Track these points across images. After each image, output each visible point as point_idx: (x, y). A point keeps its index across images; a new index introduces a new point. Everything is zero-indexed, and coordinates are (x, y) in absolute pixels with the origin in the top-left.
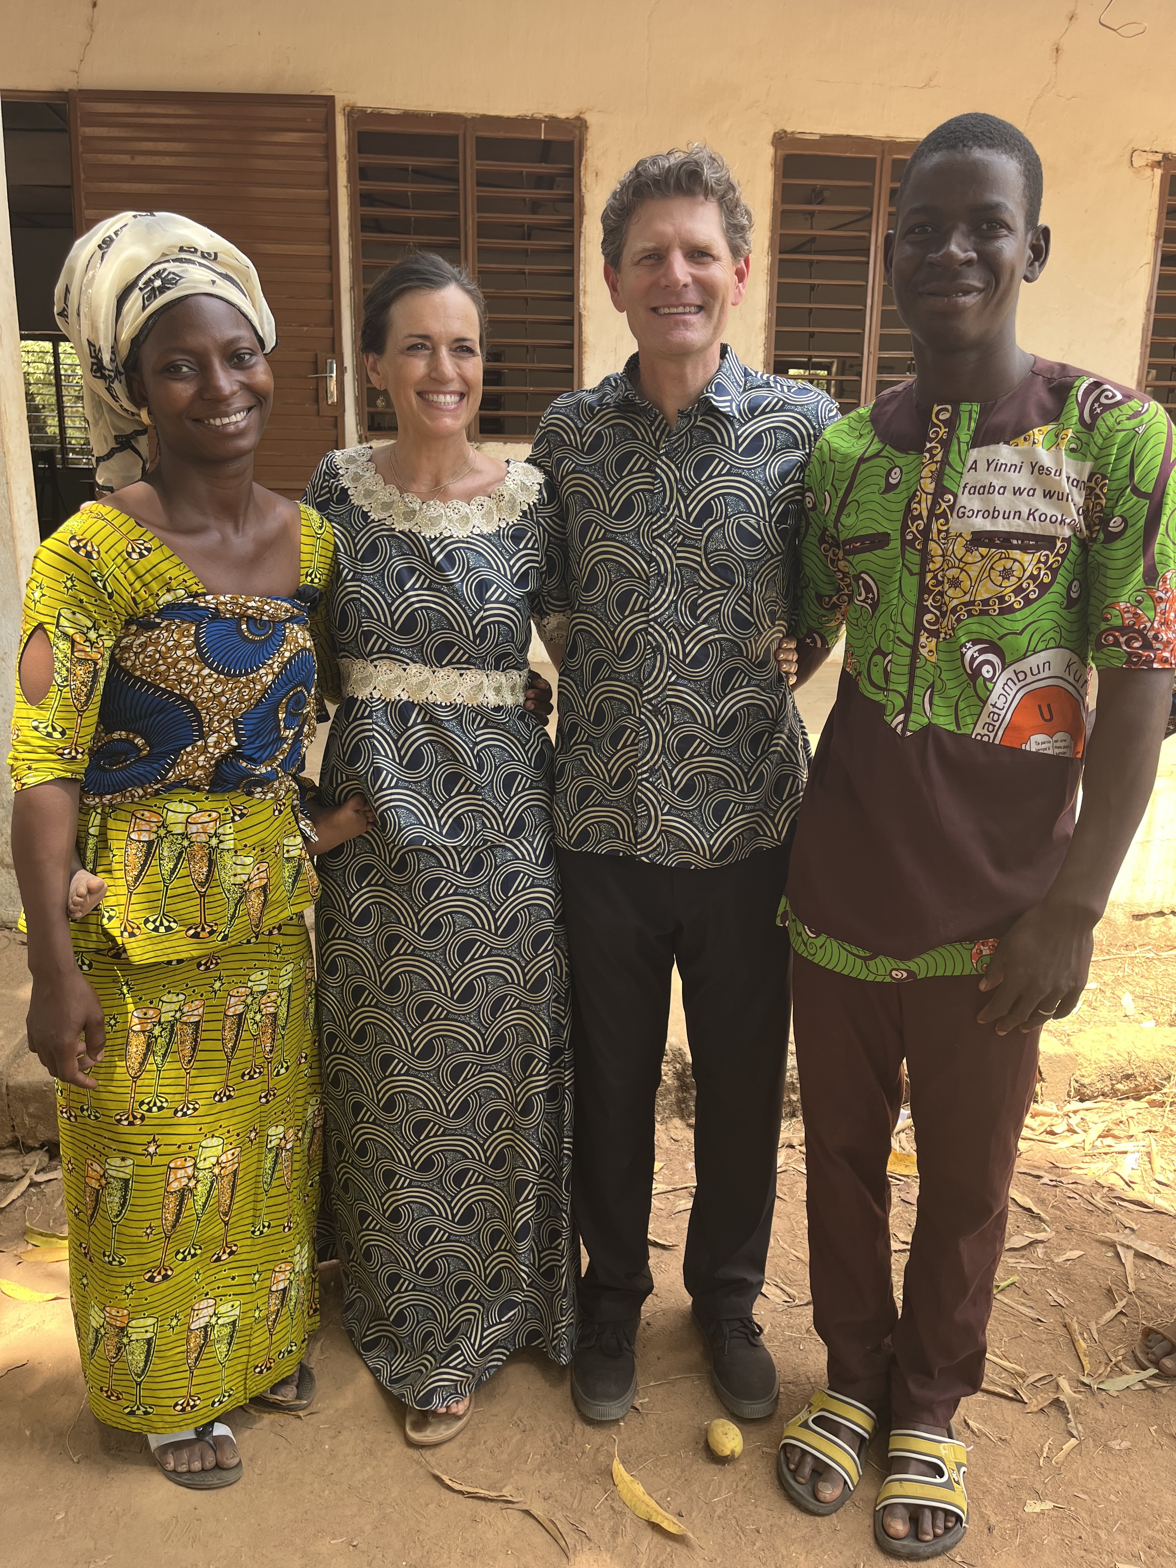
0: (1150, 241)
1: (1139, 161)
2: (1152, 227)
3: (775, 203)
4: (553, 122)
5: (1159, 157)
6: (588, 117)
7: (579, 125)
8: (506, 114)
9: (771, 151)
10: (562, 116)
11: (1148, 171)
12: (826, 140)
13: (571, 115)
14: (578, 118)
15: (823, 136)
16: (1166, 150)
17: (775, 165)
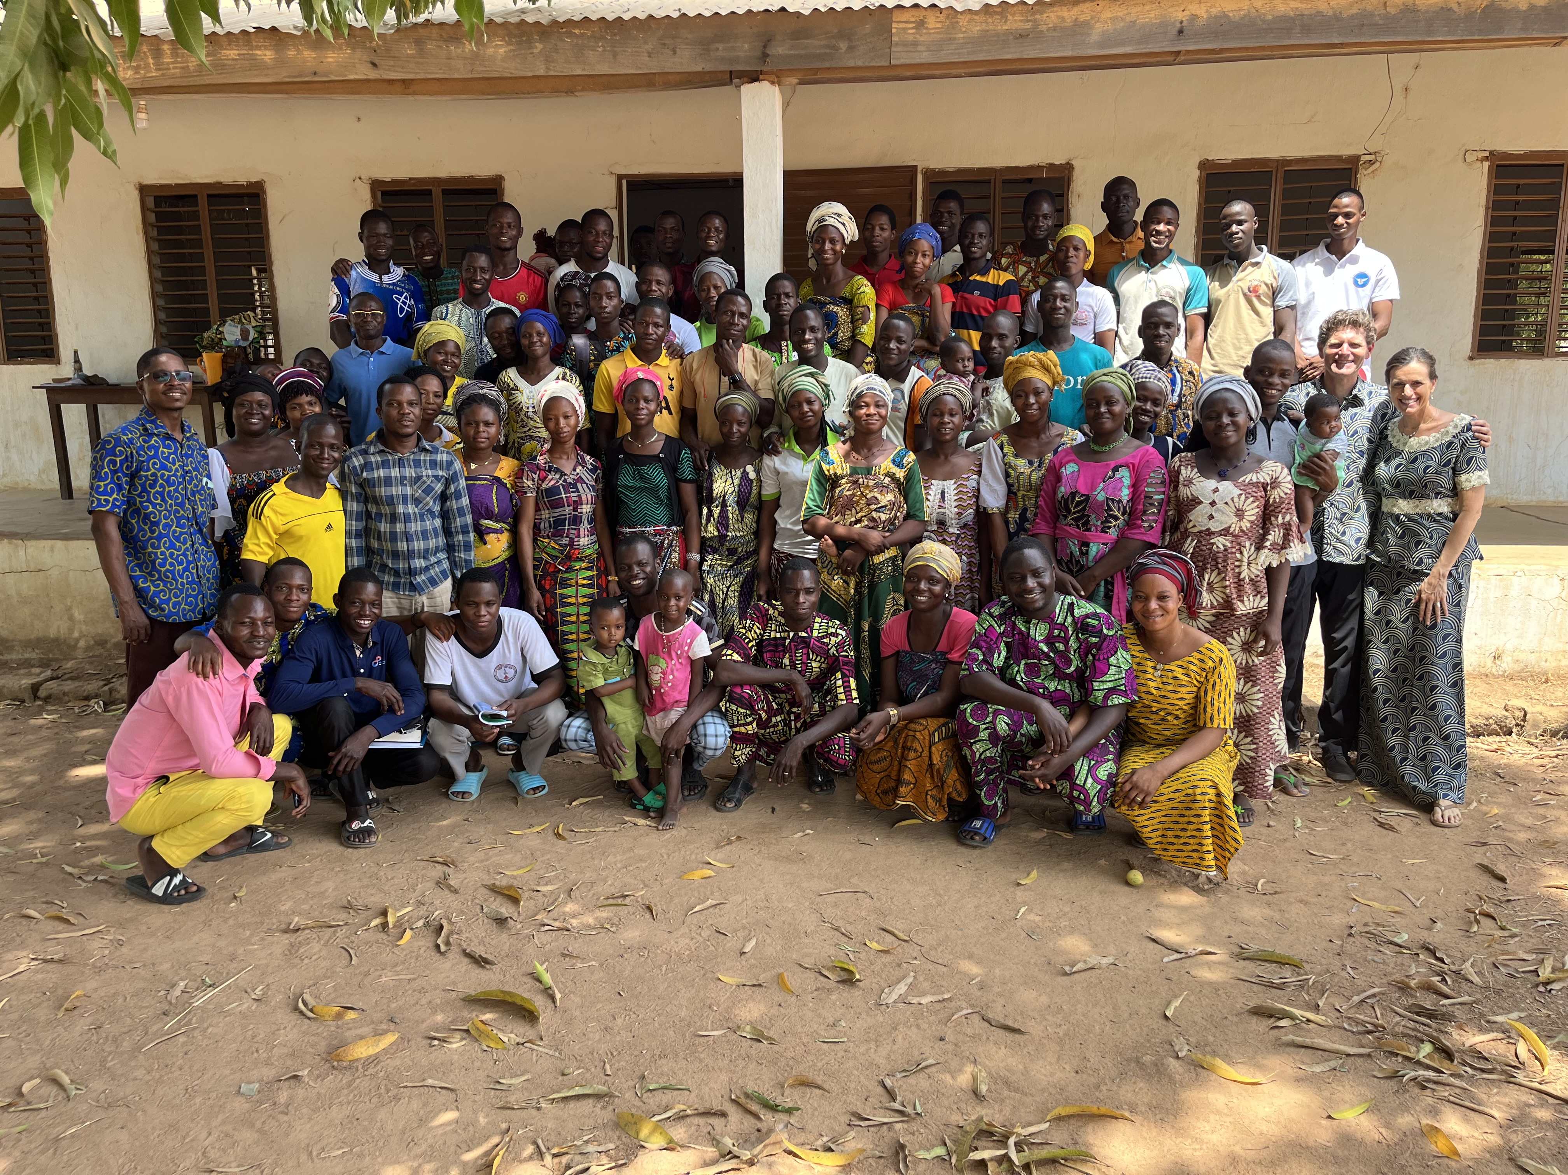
0: (1482, 212)
1: (1471, 157)
2: (1483, 202)
3: (1200, 204)
4: (1051, 166)
5: (1487, 154)
6: (1073, 162)
7: (1068, 168)
8: (1021, 165)
9: (1198, 172)
10: (1057, 163)
11: (1479, 164)
12: (1236, 162)
13: (1063, 162)
14: (1068, 163)
15: (1234, 161)
16: (1492, 149)
17: (1200, 181)
